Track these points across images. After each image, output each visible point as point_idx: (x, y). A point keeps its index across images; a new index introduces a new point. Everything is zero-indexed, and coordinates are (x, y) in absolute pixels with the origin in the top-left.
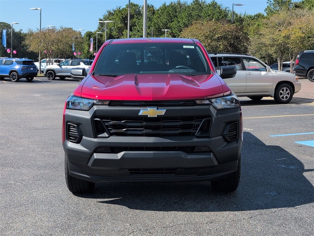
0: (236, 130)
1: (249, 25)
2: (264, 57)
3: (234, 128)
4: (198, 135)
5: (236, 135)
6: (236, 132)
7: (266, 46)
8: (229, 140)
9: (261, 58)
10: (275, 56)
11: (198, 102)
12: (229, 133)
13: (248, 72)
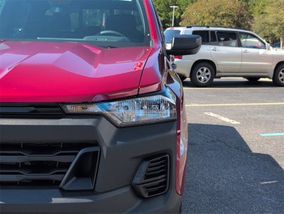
0: (165, 173)
1: (254, 5)
2: (268, 37)
3: (161, 169)
4: (65, 187)
5: (165, 183)
6: (166, 177)
7: (269, 25)
8: (146, 196)
9: (265, 37)
10: (277, 35)
11: (70, 108)
12: (147, 180)
13: (244, 49)
